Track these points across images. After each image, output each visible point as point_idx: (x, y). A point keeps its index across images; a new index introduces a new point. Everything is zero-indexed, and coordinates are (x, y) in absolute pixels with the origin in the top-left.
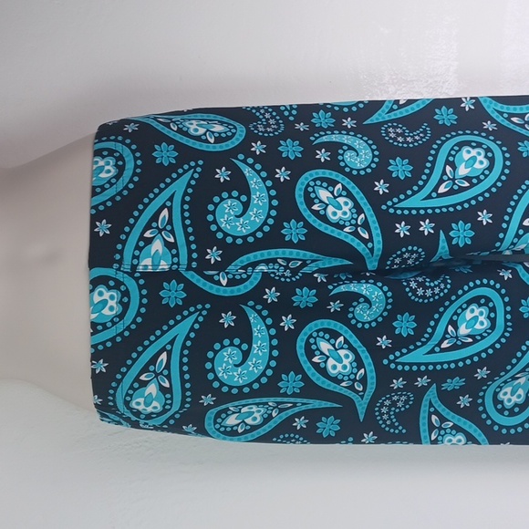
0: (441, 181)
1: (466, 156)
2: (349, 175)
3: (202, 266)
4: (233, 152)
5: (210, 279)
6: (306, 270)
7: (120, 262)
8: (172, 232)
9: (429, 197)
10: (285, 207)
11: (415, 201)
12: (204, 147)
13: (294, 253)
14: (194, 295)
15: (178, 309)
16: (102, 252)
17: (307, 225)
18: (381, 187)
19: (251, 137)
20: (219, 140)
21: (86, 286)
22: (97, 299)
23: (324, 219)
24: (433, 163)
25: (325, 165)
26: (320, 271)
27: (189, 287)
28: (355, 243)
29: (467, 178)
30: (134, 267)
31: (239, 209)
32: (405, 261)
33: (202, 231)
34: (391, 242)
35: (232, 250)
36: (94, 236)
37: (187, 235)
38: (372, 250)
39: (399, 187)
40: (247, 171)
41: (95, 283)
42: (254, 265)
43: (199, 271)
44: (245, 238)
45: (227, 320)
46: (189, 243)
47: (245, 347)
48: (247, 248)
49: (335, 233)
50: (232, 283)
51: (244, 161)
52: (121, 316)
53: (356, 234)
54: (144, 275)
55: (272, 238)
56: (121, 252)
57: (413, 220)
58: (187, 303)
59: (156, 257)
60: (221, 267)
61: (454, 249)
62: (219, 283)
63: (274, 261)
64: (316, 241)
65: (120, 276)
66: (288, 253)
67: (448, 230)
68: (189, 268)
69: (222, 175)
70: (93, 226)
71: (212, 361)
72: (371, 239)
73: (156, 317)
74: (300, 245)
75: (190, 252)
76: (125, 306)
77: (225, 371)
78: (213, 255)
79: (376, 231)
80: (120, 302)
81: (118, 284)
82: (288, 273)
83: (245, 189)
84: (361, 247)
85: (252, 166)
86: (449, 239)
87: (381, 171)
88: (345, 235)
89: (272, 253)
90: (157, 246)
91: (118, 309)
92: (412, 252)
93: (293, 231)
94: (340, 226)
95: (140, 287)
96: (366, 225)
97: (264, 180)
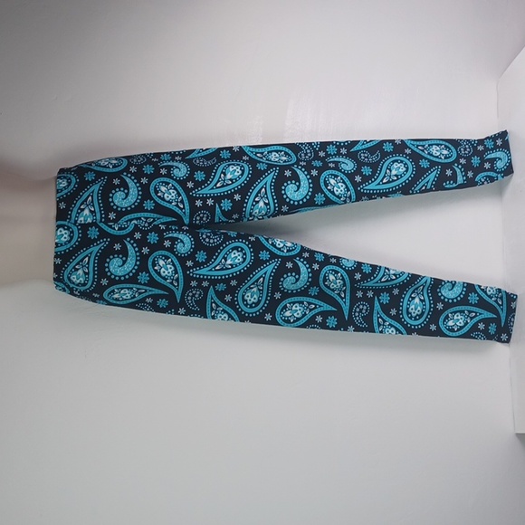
0: (219, 181)
1: (231, 170)
2: (175, 180)
3: (107, 221)
4: (122, 172)
5: (110, 226)
6: (155, 223)
7: (70, 219)
8: (93, 206)
9: (212, 188)
10: (145, 193)
11: (206, 191)
12: (108, 170)
13: (148, 215)
14: (103, 234)
15: (95, 240)
16: (62, 215)
17: (155, 202)
18: (190, 185)
19: (130, 165)
20: (114, 166)
21: (54, 227)
22: (59, 233)
23: (163, 199)
24: (215, 173)
25: (165, 176)
26: (162, 224)
27: (101, 230)
28: (177, 210)
29: (231, 180)
30: (76, 221)
31: (124, 196)
32: (201, 218)
33: (107, 206)
34: (194, 210)
35: (121, 214)
36: (58, 209)
37: (100, 207)
38: (184, 213)
39: (198, 185)
40: (128, 180)
41: (58, 227)
42: (131, 220)
43: (106, 223)
44: (126, 208)
45: (117, 247)
46: (101, 211)
47: (124, 259)
48: (127, 212)
49: (168, 205)
50: (120, 229)
51: (127, 176)
52: (69, 242)
53: (177, 206)
54: (80, 224)
55: (139, 208)
56: (70, 215)
57: (204, 199)
58: (100, 237)
59: (86, 216)
60: (115, 221)
61: (223, 212)
62: (114, 229)
63: (140, 218)
64: (160, 209)
65: (69, 225)
66: (146, 214)
67: (220, 203)
68: (101, 221)
69: (116, 182)
70: (58, 205)
71: (108, 263)
72: (184, 208)
73: (85, 242)
74: (151, 211)
75: (101, 214)
76: (72, 238)
77: (114, 268)
78: (112, 216)
79: (187, 205)
80: (69, 236)
81: (69, 228)
82: (146, 225)
83: (126, 187)
84: (179, 212)
85: (130, 178)
86: (221, 207)
87: (190, 177)
88: (172, 206)
89: (139, 215)
90: (86, 212)
91: (68, 238)
92: (204, 214)
93: (149, 205)
94: (170, 202)
95: (79, 230)
96: (182, 202)
97: (136, 183)
